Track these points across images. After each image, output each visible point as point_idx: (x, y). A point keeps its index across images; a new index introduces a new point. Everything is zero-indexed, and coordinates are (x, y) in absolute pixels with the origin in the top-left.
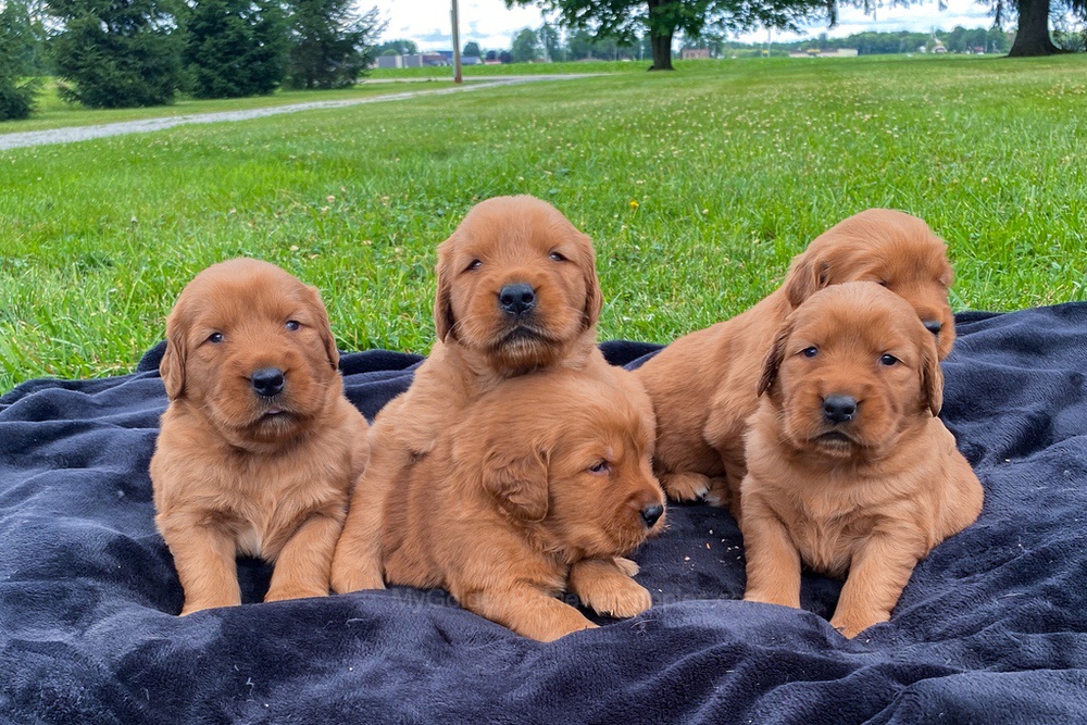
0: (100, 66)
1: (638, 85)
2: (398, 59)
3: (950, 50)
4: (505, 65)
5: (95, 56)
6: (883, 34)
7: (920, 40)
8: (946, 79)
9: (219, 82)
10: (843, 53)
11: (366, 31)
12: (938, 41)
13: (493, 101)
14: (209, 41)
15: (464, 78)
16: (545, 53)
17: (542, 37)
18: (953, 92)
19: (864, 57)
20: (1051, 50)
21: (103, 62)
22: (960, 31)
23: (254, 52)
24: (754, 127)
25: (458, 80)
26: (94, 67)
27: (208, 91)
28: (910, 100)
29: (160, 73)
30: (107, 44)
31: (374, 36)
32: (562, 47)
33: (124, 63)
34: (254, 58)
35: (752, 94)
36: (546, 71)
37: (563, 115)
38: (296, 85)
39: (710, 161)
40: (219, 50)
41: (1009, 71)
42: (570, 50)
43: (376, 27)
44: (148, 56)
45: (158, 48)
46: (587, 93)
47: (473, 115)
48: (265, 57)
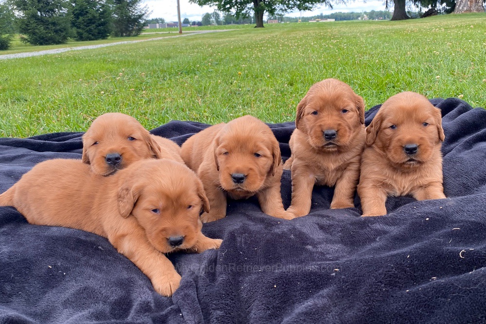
0: (37, 29)
1: (250, 33)
2: (157, 25)
3: (370, 19)
4: (200, 27)
5: (35, 25)
6: (344, 13)
7: (358, 16)
8: (367, 28)
9: (85, 35)
10: (329, 20)
11: (143, 14)
12: (365, 15)
13: (193, 39)
14: (81, 18)
15: (183, 32)
16: (215, 22)
17: (213, 16)
18: (369, 32)
19: (337, 22)
20: (407, 18)
21: (38, 27)
22: (373, 12)
23: (99, 22)
24: (291, 46)
25: (181, 32)
26: (34, 29)
27: (81, 38)
28: (353, 35)
29: (62, 32)
30: (41, 20)
31: (147, 16)
32: (221, 20)
33: (47, 28)
34: (100, 25)
35: (292, 35)
36: (215, 29)
37: (219, 44)
38: (116, 35)
39: (273, 58)
40: (85, 22)
41: (391, 25)
42: (224, 21)
43: (148, 13)
44: (57, 25)
45: (60, 22)
46: (230, 36)
47: (183, 44)
48: (103, 24)
